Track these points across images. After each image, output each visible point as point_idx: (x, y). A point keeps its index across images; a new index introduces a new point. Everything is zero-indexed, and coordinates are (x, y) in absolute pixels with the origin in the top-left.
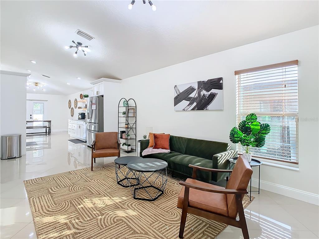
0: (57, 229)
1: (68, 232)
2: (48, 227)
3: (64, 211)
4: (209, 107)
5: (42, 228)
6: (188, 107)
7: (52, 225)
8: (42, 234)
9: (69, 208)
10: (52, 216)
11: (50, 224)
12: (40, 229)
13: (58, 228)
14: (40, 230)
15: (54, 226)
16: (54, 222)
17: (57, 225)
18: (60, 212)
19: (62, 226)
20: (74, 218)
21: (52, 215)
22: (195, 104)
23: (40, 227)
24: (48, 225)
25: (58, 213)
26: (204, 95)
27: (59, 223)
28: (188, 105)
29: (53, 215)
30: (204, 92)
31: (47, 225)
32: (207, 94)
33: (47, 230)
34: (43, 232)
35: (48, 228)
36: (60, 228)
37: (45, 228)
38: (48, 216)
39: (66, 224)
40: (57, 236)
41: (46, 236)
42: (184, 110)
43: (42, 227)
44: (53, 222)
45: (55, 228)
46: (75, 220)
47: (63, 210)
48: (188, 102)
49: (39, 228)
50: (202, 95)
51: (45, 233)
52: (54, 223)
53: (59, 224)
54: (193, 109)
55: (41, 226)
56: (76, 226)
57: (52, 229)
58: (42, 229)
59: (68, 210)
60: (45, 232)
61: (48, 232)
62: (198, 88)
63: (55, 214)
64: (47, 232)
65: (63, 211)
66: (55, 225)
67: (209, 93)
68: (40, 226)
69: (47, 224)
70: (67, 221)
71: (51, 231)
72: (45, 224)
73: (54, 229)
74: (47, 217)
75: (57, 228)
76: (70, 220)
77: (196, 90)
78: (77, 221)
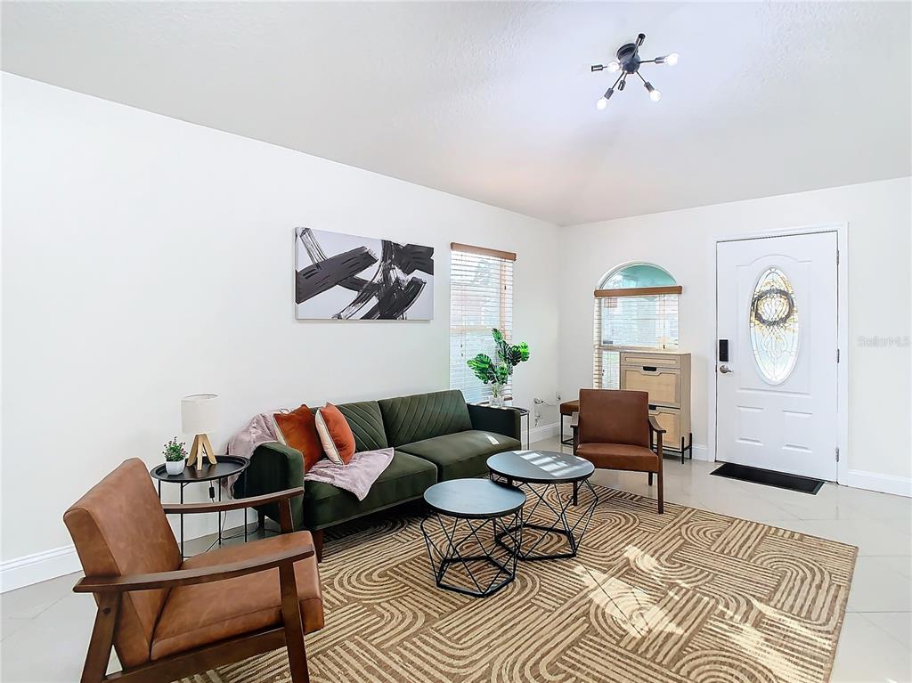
0: (784, 633)
1: (769, 611)
2: (799, 652)
3: (724, 653)
4: (410, 312)
5: (813, 661)
6: (354, 309)
7: (786, 647)
8: (823, 650)
9: (703, 649)
10: (766, 668)
11: (788, 654)
12: (819, 663)
13: (780, 631)
14: (822, 661)
15: (784, 643)
16: (775, 649)
17: (777, 640)
18: (738, 660)
19: (768, 629)
20: (729, 622)
21: (765, 671)
22: (374, 301)
23: (817, 666)
24: (796, 654)
25: (746, 663)
26: (397, 279)
27: (767, 640)
28: (354, 303)
29: (761, 668)
30: (396, 273)
31: (797, 658)
32: (406, 279)
33: (806, 646)
34: (817, 650)
35: (801, 649)
36: (775, 629)
37: (807, 656)
38: (776, 677)
39: (756, 625)
40: (796, 622)
41: (817, 639)
42: (339, 317)
43: (813, 664)
44: (778, 650)
45: (785, 636)
46: (732, 618)
47: (724, 659)
48: (354, 295)
49: (822, 667)
50: (394, 280)
51: (815, 646)
52: (778, 647)
53: (770, 637)
54: (368, 316)
55: (812, 667)
56: (744, 608)
57: (794, 639)
58: (814, 658)
59: (712, 649)
60: (814, 649)
61: (807, 641)
62: (384, 259)
63: (751, 666)
64: (808, 644)
65: (727, 654)
66: (781, 641)
67: (410, 277)
68: (817, 669)
69: (794, 659)
70: (747, 627)
71: (801, 638)
72: (801, 663)
73: (789, 637)
74: (780, 675)
75: (781, 634)
76: (740, 626)
77: (378, 263)
78: (730, 613)
